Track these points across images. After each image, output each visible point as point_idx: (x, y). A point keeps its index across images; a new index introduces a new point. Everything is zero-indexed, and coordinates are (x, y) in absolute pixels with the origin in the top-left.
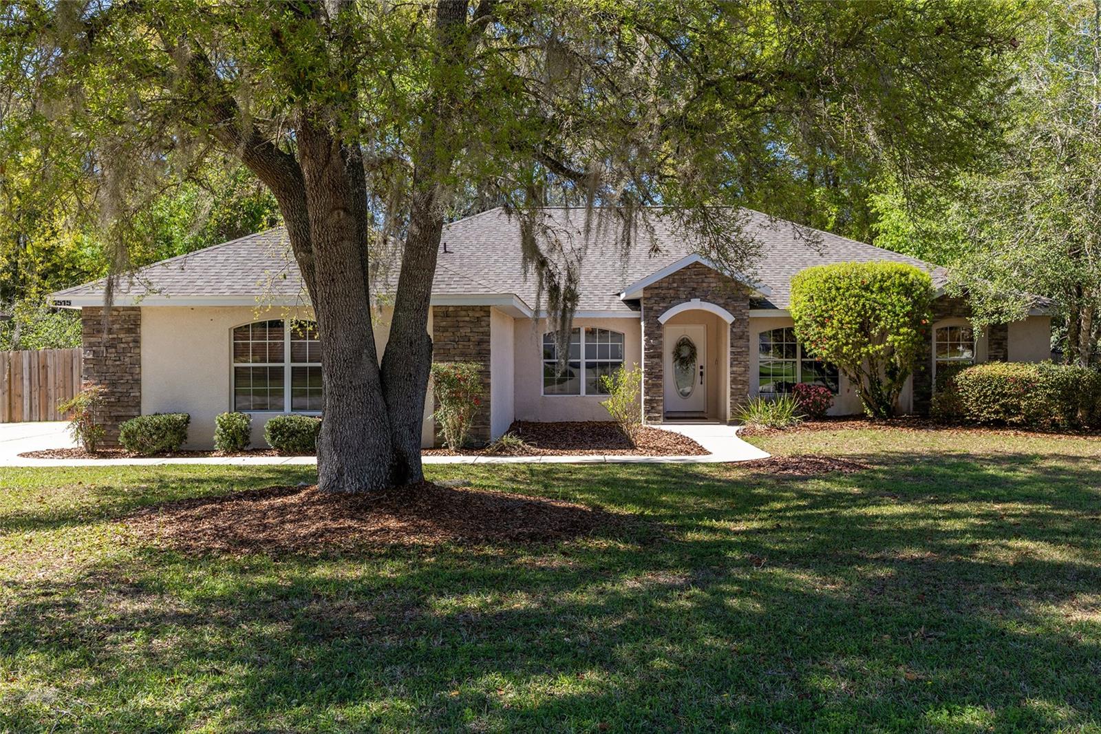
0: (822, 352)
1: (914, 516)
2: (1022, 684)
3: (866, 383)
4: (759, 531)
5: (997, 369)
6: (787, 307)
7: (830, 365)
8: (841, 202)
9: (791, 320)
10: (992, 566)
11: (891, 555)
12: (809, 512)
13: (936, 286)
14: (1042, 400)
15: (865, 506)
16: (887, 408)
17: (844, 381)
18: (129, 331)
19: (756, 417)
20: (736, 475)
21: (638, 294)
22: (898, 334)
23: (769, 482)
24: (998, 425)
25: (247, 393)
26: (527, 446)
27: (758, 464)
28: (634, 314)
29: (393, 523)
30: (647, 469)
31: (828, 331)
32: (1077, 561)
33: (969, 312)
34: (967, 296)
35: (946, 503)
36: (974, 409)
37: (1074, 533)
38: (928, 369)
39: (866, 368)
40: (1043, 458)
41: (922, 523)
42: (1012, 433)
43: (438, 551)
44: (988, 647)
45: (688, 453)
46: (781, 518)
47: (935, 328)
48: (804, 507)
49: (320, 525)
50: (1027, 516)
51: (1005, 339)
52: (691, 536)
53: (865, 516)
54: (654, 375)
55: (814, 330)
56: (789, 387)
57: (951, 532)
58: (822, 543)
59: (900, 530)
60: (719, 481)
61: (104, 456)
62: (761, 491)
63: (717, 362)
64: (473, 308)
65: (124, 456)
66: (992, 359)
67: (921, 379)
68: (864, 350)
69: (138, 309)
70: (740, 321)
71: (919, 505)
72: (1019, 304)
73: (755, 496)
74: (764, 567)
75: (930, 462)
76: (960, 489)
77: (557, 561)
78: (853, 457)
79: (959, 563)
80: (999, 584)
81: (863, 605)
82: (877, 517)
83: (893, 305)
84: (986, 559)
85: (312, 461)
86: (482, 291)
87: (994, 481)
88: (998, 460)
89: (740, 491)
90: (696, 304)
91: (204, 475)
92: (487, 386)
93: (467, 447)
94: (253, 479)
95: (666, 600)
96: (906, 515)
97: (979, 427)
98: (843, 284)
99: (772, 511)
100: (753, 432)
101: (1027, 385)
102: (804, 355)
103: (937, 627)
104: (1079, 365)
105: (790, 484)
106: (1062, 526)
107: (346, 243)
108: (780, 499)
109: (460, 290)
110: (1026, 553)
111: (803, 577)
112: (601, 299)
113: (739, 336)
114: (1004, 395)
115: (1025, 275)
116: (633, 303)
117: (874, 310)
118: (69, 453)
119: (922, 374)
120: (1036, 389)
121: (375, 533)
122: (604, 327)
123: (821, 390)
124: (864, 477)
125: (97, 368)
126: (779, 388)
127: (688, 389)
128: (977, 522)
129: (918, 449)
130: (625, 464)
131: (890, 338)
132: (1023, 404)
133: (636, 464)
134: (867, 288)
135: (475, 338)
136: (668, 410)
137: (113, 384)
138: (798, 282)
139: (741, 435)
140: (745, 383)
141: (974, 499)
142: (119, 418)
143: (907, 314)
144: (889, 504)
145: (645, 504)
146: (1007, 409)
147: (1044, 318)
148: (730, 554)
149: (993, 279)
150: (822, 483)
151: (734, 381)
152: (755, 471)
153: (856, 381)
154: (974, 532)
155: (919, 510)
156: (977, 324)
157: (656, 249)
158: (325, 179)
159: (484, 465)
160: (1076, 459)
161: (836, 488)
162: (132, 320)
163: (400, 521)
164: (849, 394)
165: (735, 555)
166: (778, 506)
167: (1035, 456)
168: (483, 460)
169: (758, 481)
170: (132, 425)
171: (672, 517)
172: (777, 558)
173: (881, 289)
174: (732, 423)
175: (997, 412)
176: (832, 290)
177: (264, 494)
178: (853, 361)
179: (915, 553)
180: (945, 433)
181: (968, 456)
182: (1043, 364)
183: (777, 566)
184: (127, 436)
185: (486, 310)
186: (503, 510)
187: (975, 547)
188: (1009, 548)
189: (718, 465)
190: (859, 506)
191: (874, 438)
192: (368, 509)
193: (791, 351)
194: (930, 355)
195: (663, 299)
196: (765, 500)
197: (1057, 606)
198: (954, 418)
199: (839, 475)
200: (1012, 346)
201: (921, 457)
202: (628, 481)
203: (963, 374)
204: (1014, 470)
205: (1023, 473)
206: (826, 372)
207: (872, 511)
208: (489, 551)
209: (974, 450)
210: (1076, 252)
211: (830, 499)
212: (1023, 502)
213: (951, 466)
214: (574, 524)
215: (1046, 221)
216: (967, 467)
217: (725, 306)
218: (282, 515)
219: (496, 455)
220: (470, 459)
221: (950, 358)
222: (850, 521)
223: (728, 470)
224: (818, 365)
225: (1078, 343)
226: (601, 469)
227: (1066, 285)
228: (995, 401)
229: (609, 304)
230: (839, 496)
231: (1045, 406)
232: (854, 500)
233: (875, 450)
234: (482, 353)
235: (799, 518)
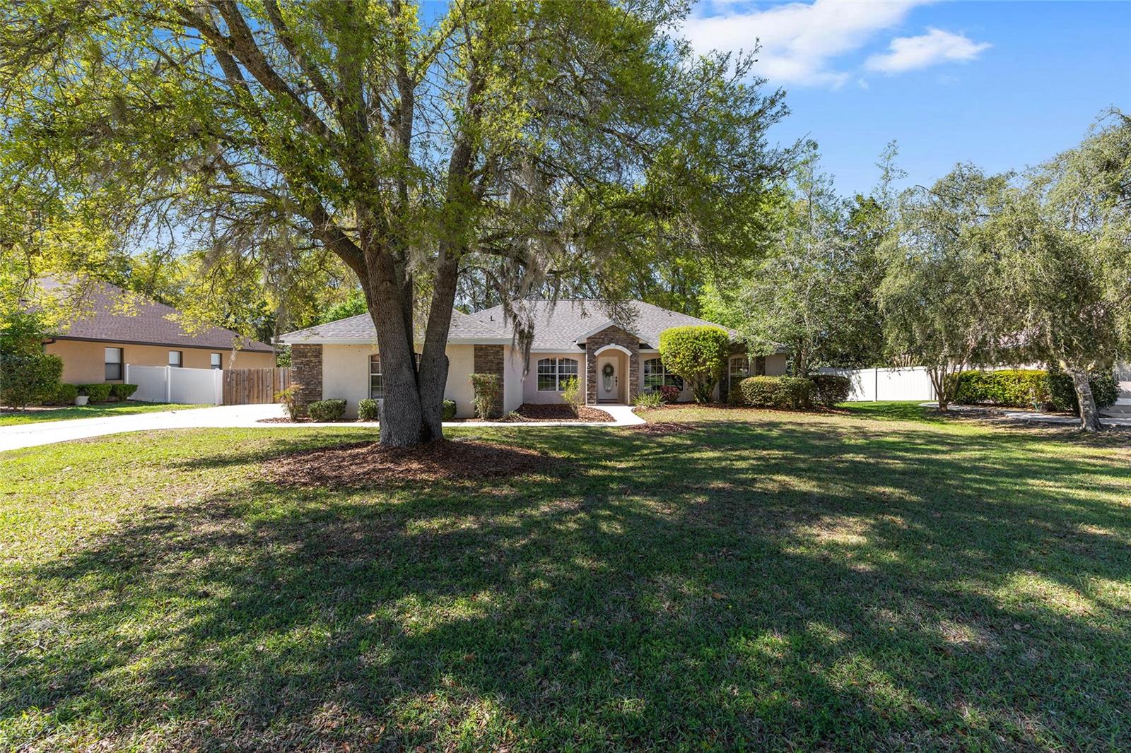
0: (675, 370)
1: (719, 459)
2: (798, 603)
3: (696, 386)
4: (632, 468)
5: (760, 379)
6: (658, 348)
7: (679, 377)
8: (687, 300)
9: (660, 354)
10: (766, 494)
11: (705, 486)
12: (661, 455)
13: (731, 338)
14: (782, 394)
15: (693, 452)
16: (707, 398)
17: (685, 384)
18: (316, 356)
19: (642, 402)
20: (627, 433)
21: (585, 341)
22: (712, 361)
23: (643, 437)
24: (761, 407)
25: (378, 389)
26: (521, 417)
27: (639, 427)
28: (583, 351)
29: (415, 466)
30: (580, 430)
31: (678, 360)
32: (816, 490)
33: (747, 350)
34: (746, 343)
35: (736, 450)
36: (749, 399)
37: (809, 470)
38: (727, 379)
39: (696, 378)
40: (785, 424)
41: (724, 464)
42: (768, 411)
43: (436, 483)
44: (769, 565)
45: (604, 421)
46: (646, 460)
47: (730, 359)
48: (660, 453)
49: (371, 467)
50: (781, 459)
51: (764, 364)
52: (593, 472)
53: (692, 459)
54: (592, 381)
55: (671, 359)
56: (659, 388)
57: (740, 469)
58: (666, 477)
59: (712, 468)
60: (617, 436)
61: (300, 421)
62: (638, 443)
63: (624, 375)
64: (495, 346)
65: (311, 421)
66: (758, 374)
67: (723, 384)
68: (695, 369)
69: (321, 345)
70: (634, 354)
71: (722, 452)
72: (772, 347)
73: (634, 445)
74: (629, 495)
75: (728, 426)
76: (744, 442)
77: (506, 491)
78: (688, 423)
79: (746, 492)
80: (771, 508)
81: (687, 527)
82: (699, 459)
83: (709, 347)
84: (761, 488)
85: (376, 425)
86: (499, 337)
87: (761, 437)
88: (762, 425)
89: (626, 442)
90: (613, 346)
91: (341, 433)
92: (501, 386)
93: (491, 417)
94: (367, 435)
95: (561, 522)
96: (715, 458)
97: (751, 408)
98: (685, 337)
99: (642, 455)
100: (640, 410)
101: (775, 387)
102: (666, 372)
103: (733, 546)
104: (800, 377)
105: (654, 439)
106: (802, 466)
107: (391, 301)
108: (647, 448)
109: (488, 336)
110: (783, 485)
111: (652, 503)
112: (567, 344)
113: (634, 362)
114: (764, 392)
115: (775, 333)
116: (582, 346)
117: (700, 349)
118: (282, 420)
119: (724, 381)
120: (779, 389)
121: (401, 472)
122: (568, 357)
123: (674, 389)
124: (693, 435)
125: (299, 376)
126: (654, 388)
127: (609, 388)
128: (754, 462)
129: (722, 419)
130: (570, 427)
131: (708, 363)
132: (773, 396)
133: (575, 427)
134: (697, 339)
135: (497, 361)
136: (600, 398)
137: (308, 384)
138: (663, 336)
139: (634, 411)
140: (637, 385)
141: (752, 448)
142: (310, 402)
143: (716, 352)
144: (706, 451)
145: (572, 450)
146: (765, 399)
147: (782, 355)
148: (611, 486)
149: (759, 335)
150: (671, 438)
151: (631, 384)
152: (637, 431)
153: (691, 385)
154: (753, 469)
155: (722, 455)
156: (750, 356)
157: (585, 314)
158: (378, 263)
159: (496, 427)
160: (801, 424)
161: (678, 441)
162: (317, 351)
163: (420, 464)
164: (688, 391)
165: (614, 486)
166: (646, 452)
167: (781, 423)
168: (497, 424)
169: (636, 437)
170: (315, 405)
171: (585, 459)
172: (638, 488)
173: (704, 339)
174: (630, 405)
175: (760, 400)
176: (679, 339)
177: (351, 446)
178: (690, 375)
179: (718, 484)
180: (735, 411)
181: (746, 423)
182: (783, 376)
183: (636, 494)
184: (312, 411)
185: (501, 347)
186: (486, 457)
187: (754, 480)
188: (774, 481)
189: (618, 427)
190: (690, 452)
191: (700, 413)
192: (403, 456)
193: (660, 370)
194: (727, 372)
195: (597, 344)
196: (639, 448)
197: (810, 526)
198: (739, 403)
199: (681, 433)
200: (767, 368)
201: (723, 423)
202: (569, 436)
203: (743, 382)
204: (771, 431)
205: (775, 433)
206: (676, 380)
207: (696, 455)
208: (468, 484)
209: (749, 420)
210: (799, 321)
211: (675, 448)
212: (778, 450)
213: (739, 429)
214: (524, 465)
215: (785, 306)
216: (747, 429)
217: (627, 347)
218: (353, 460)
219: (504, 422)
220: (490, 424)
221: (736, 374)
222: (684, 462)
223: (623, 430)
224: (673, 376)
225: (800, 367)
226: (557, 429)
227: (794, 338)
228: (759, 395)
229: (570, 346)
230: (679, 446)
231: (784, 398)
232: (687, 449)
233: (700, 420)
234: (499, 369)
235: (655, 459)
